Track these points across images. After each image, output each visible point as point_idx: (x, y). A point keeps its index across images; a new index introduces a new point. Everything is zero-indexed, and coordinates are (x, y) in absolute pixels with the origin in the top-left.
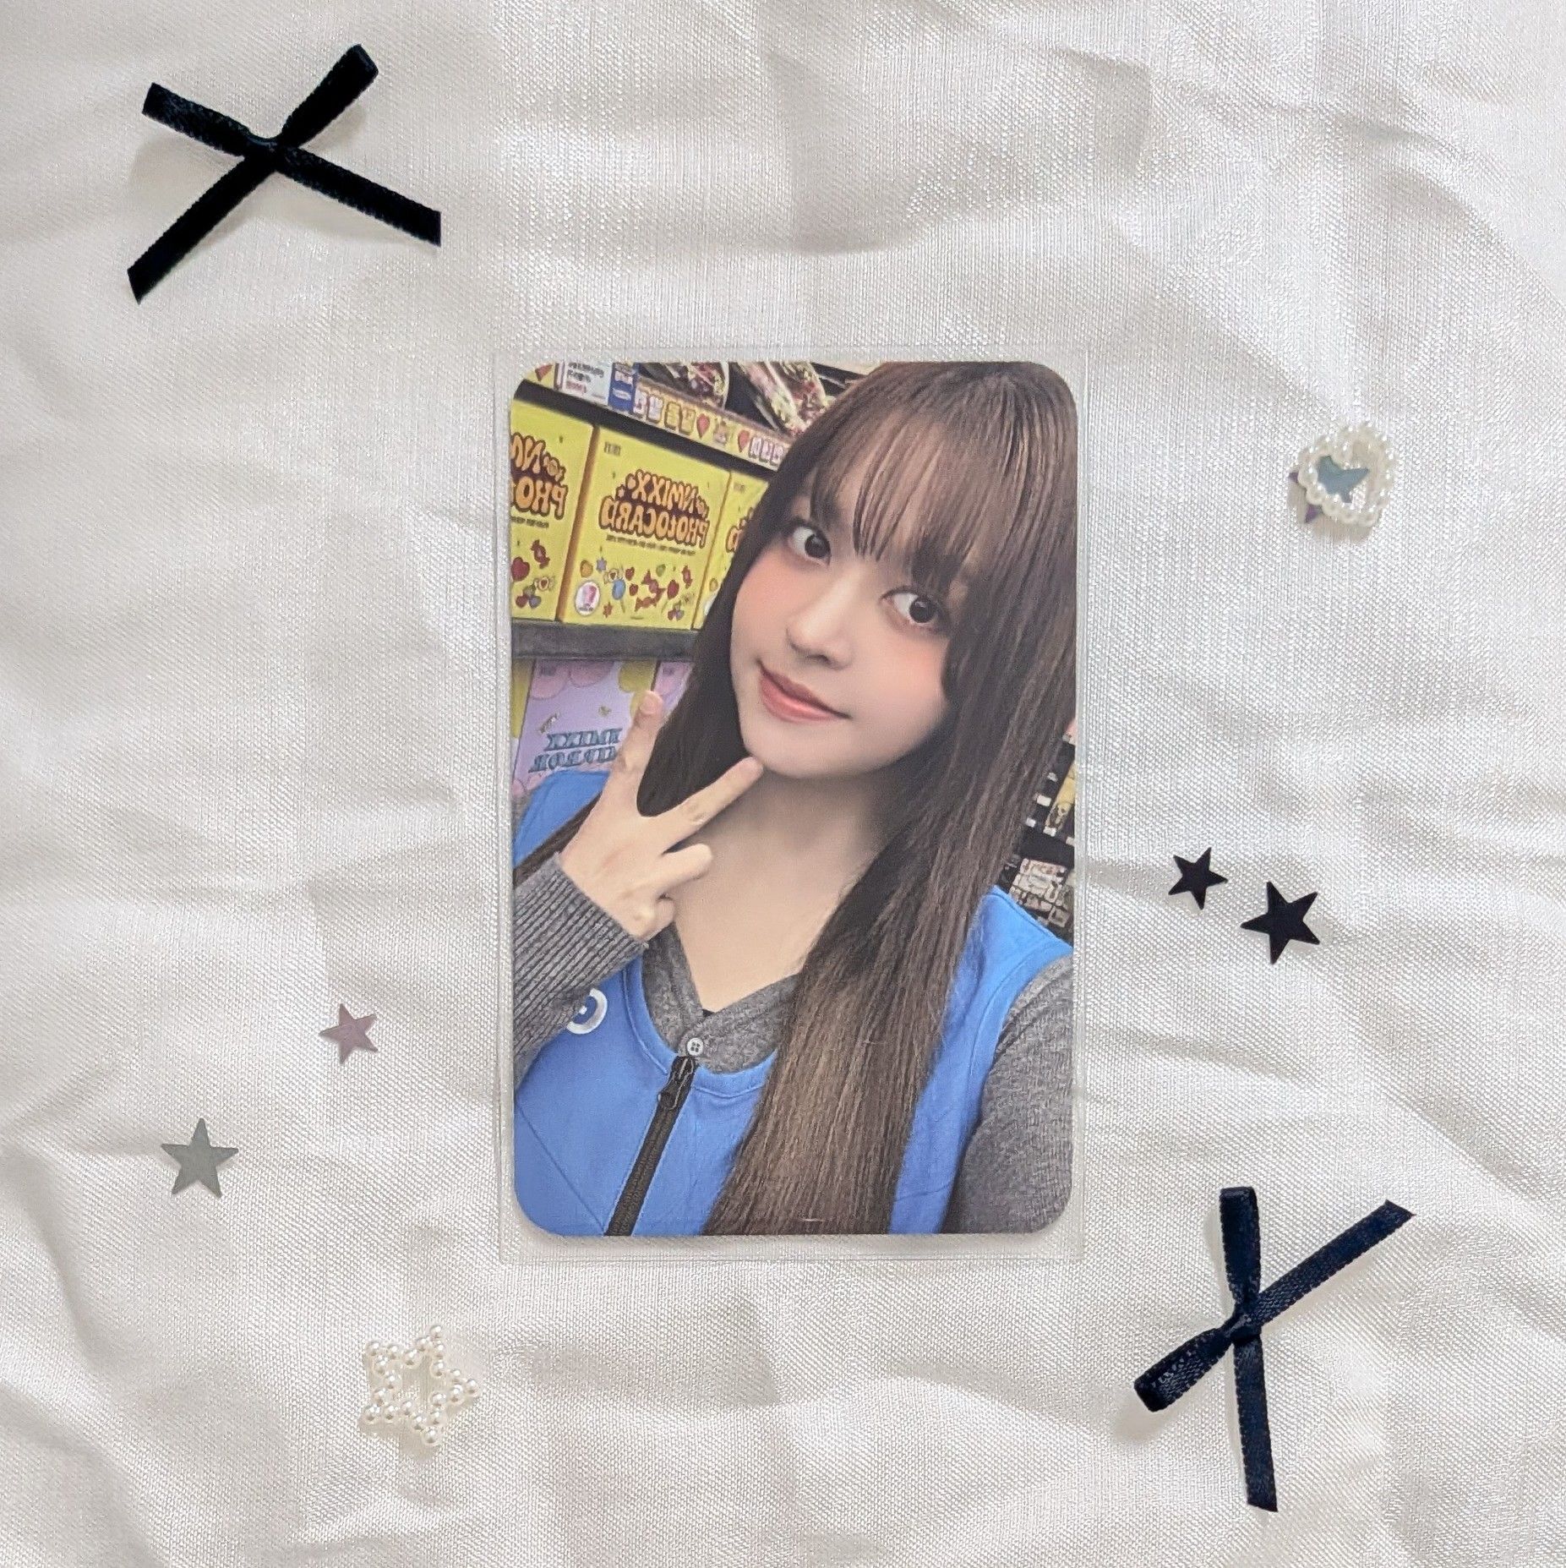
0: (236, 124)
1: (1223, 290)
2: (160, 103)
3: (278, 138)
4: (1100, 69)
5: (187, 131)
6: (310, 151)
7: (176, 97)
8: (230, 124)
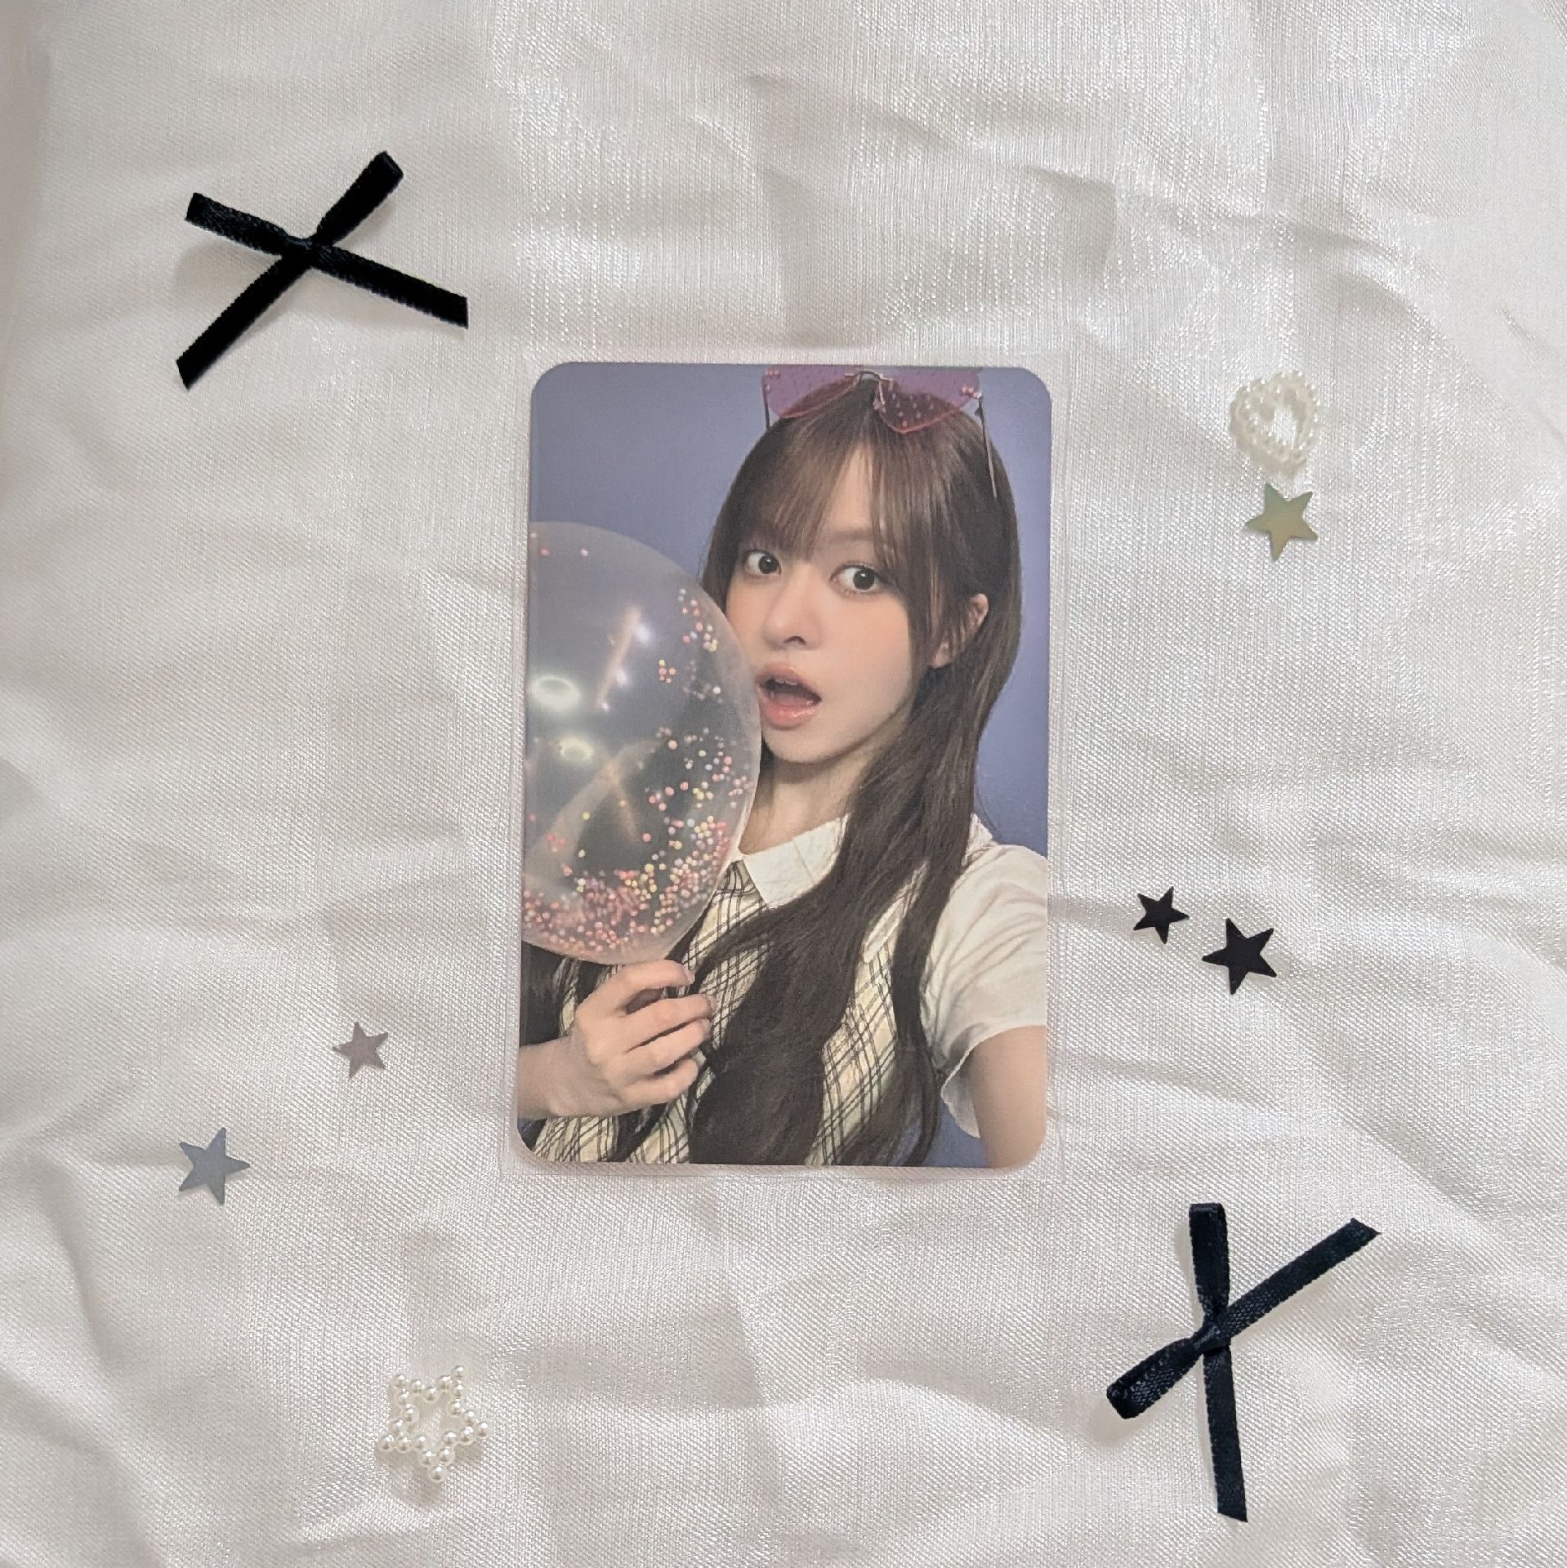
0: (272, 226)
1: (1182, 382)
2: (201, 211)
3: (313, 238)
4: (1068, 186)
5: (227, 235)
6: (343, 248)
7: (218, 205)
8: (268, 226)
